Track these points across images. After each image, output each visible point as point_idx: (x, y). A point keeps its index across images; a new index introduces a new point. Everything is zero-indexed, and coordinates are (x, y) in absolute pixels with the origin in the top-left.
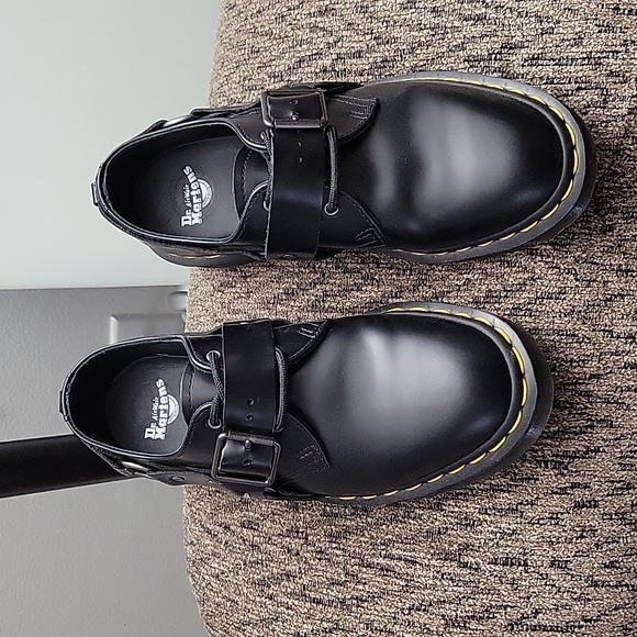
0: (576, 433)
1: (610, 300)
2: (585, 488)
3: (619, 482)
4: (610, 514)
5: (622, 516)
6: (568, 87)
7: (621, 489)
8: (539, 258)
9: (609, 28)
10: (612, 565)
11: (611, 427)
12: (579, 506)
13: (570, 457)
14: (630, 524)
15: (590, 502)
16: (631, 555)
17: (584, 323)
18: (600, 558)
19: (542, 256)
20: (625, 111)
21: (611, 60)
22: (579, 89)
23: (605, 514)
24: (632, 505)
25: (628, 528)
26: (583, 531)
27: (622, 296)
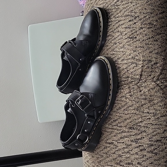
0: (138, 134)
1: (143, 105)
2: (142, 146)
3: (149, 144)
4: (149, 152)
5: (151, 152)
6: (130, 64)
7: (150, 146)
8: (128, 99)
9: (135, 51)
10: (151, 163)
11: (146, 132)
12: (141, 150)
13: (138, 140)
14: (154, 154)
15: (144, 149)
16: (156, 161)
17: (137, 111)
18: (148, 162)
19: (128, 98)
20: (141, 67)
21: (137, 57)
22: (132, 64)
23: (147, 152)
24: (154, 149)
25: (154, 155)
26: (143, 156)
27: (145, 104)
